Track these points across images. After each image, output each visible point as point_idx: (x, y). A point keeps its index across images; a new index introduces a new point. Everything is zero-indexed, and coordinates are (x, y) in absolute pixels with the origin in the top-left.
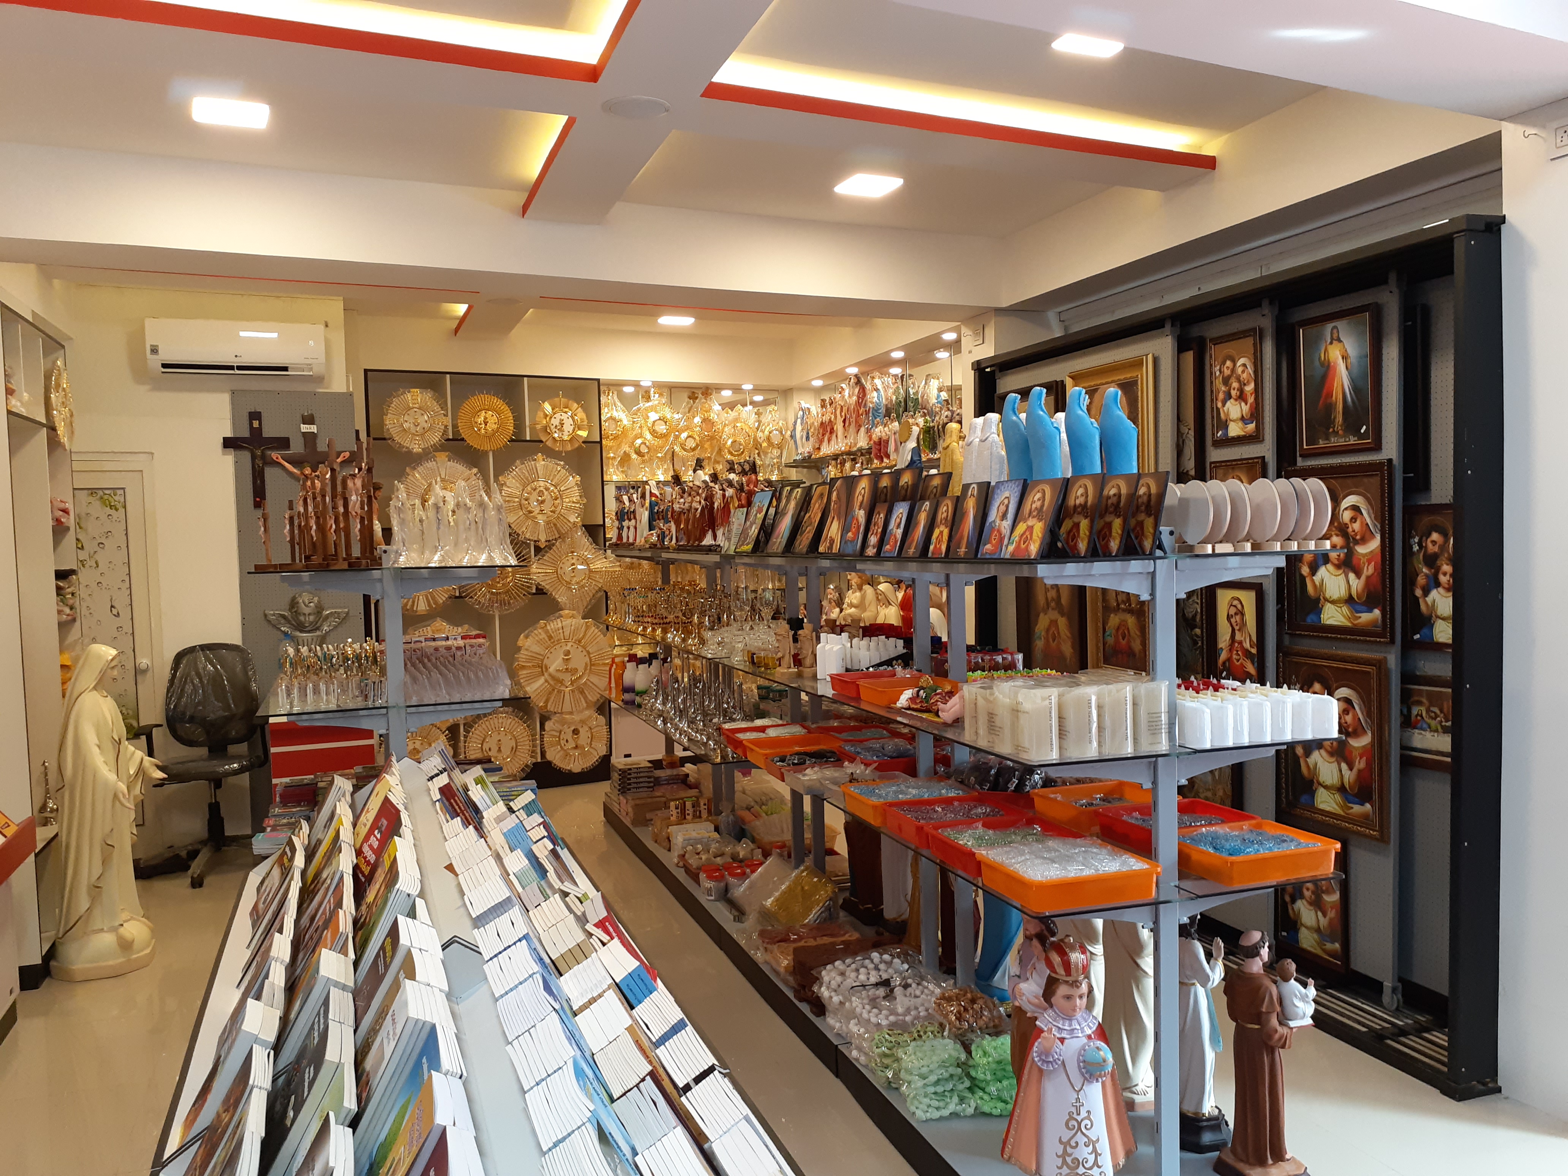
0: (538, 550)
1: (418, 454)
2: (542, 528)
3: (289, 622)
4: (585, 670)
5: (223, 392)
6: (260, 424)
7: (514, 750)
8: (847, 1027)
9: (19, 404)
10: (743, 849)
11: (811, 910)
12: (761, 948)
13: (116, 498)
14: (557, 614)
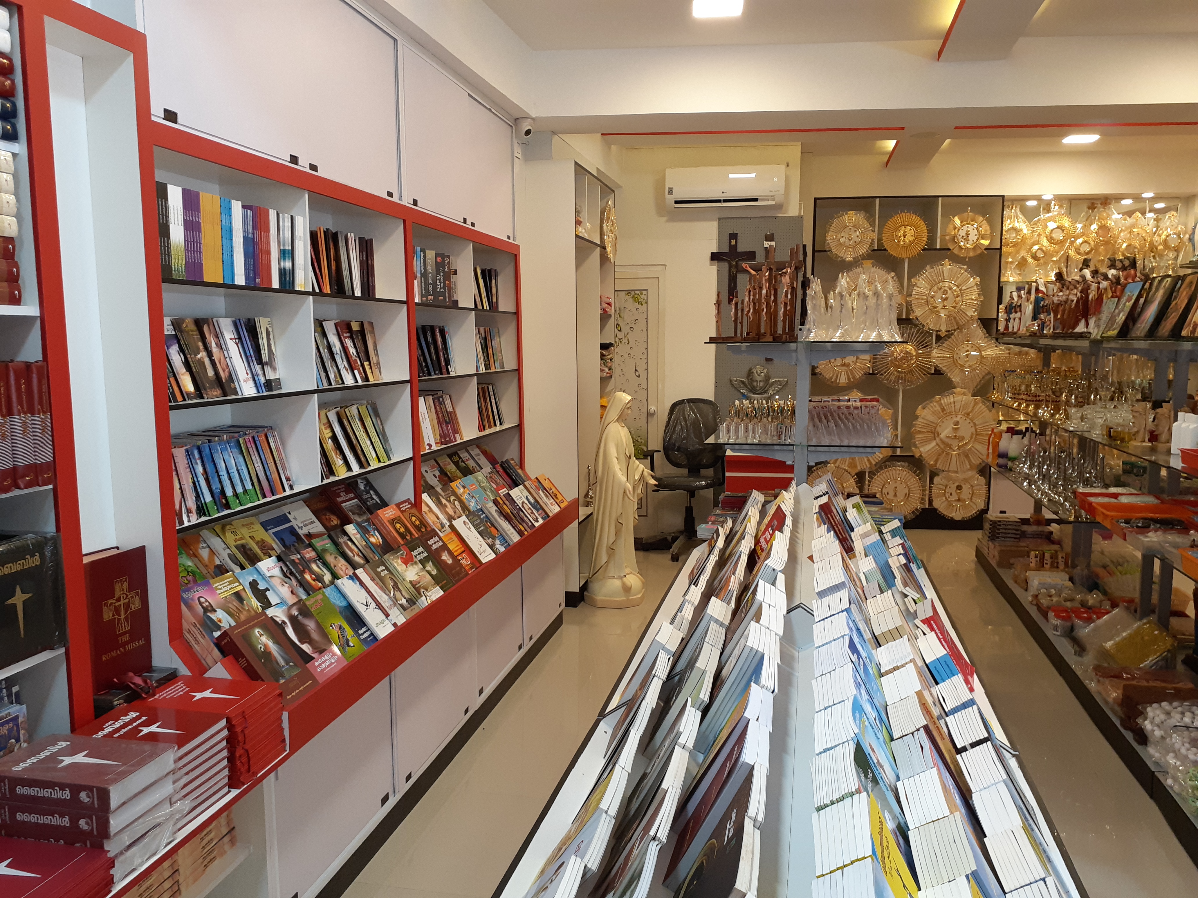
0: (939, 338)
1: (850, 262)
2: (944, 320)
3: (746, 386)
4: (971, 438)
5: (712, 220)
6: (736, 242)
7: (907, 496)
8: (1165, 758)
9: (583, 231)
10: (1093, 599)
11: (1148, 656)
12: (1096, 681)
13: (642, 297)
14: (950, 391)
